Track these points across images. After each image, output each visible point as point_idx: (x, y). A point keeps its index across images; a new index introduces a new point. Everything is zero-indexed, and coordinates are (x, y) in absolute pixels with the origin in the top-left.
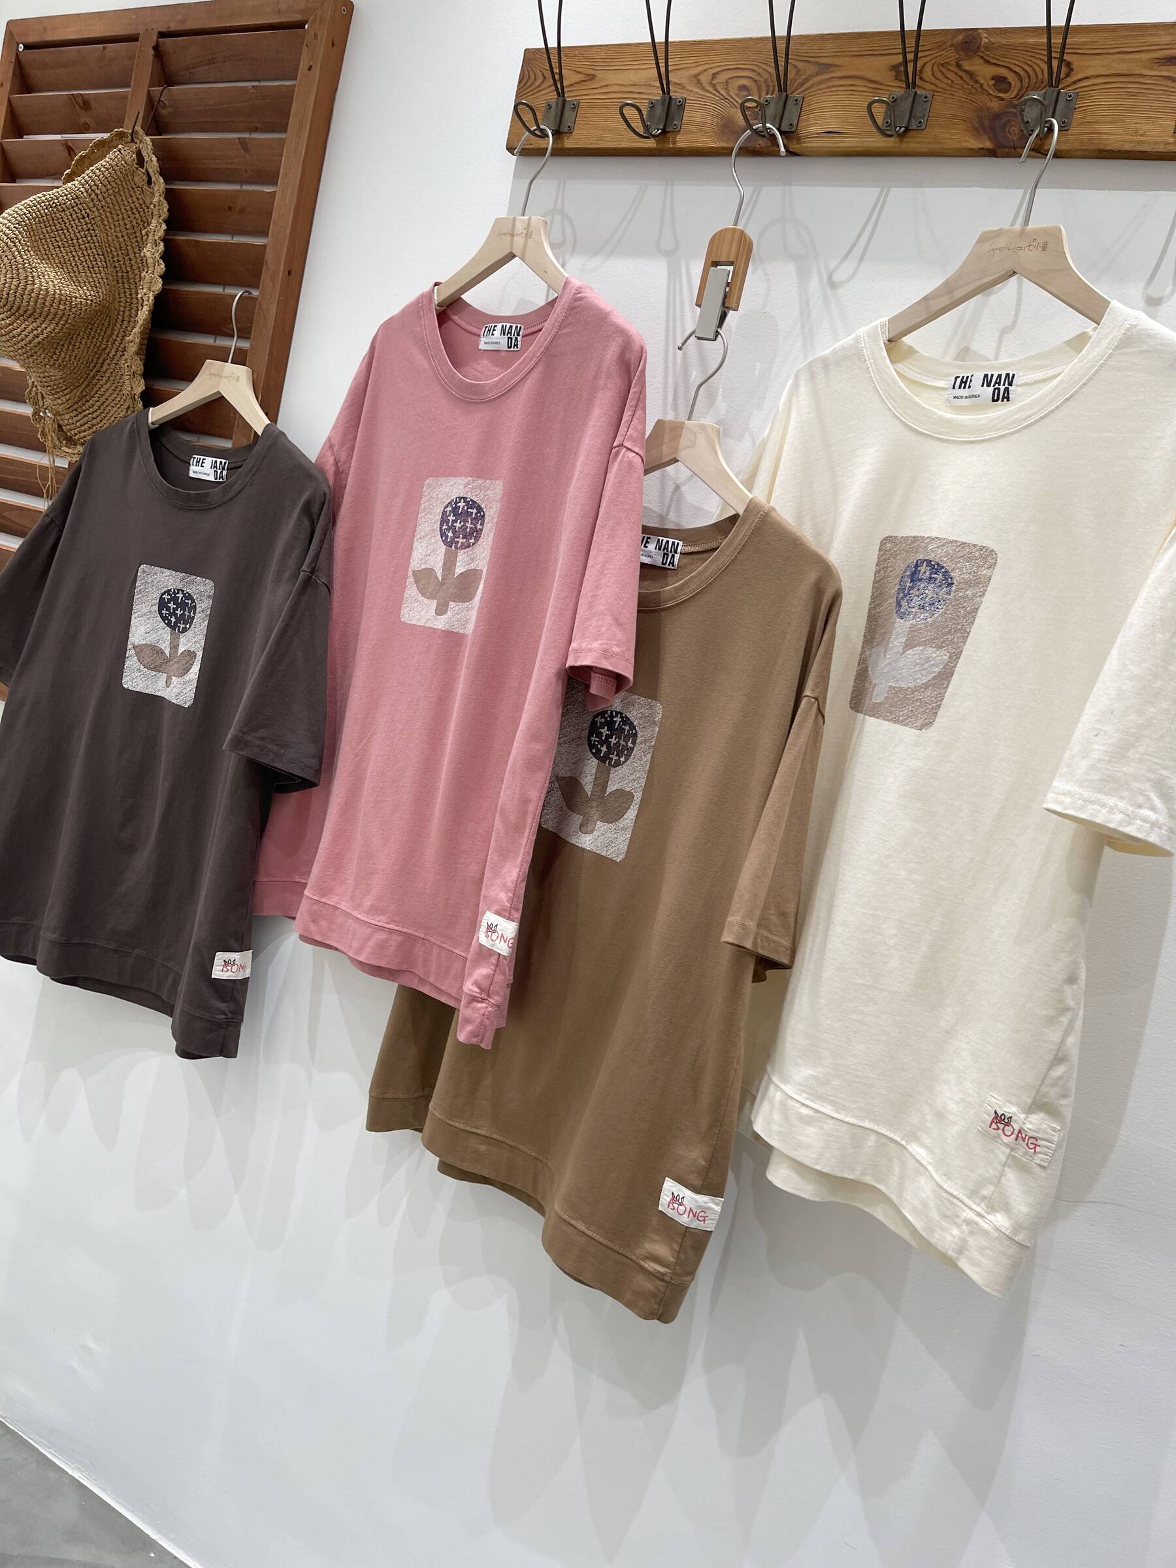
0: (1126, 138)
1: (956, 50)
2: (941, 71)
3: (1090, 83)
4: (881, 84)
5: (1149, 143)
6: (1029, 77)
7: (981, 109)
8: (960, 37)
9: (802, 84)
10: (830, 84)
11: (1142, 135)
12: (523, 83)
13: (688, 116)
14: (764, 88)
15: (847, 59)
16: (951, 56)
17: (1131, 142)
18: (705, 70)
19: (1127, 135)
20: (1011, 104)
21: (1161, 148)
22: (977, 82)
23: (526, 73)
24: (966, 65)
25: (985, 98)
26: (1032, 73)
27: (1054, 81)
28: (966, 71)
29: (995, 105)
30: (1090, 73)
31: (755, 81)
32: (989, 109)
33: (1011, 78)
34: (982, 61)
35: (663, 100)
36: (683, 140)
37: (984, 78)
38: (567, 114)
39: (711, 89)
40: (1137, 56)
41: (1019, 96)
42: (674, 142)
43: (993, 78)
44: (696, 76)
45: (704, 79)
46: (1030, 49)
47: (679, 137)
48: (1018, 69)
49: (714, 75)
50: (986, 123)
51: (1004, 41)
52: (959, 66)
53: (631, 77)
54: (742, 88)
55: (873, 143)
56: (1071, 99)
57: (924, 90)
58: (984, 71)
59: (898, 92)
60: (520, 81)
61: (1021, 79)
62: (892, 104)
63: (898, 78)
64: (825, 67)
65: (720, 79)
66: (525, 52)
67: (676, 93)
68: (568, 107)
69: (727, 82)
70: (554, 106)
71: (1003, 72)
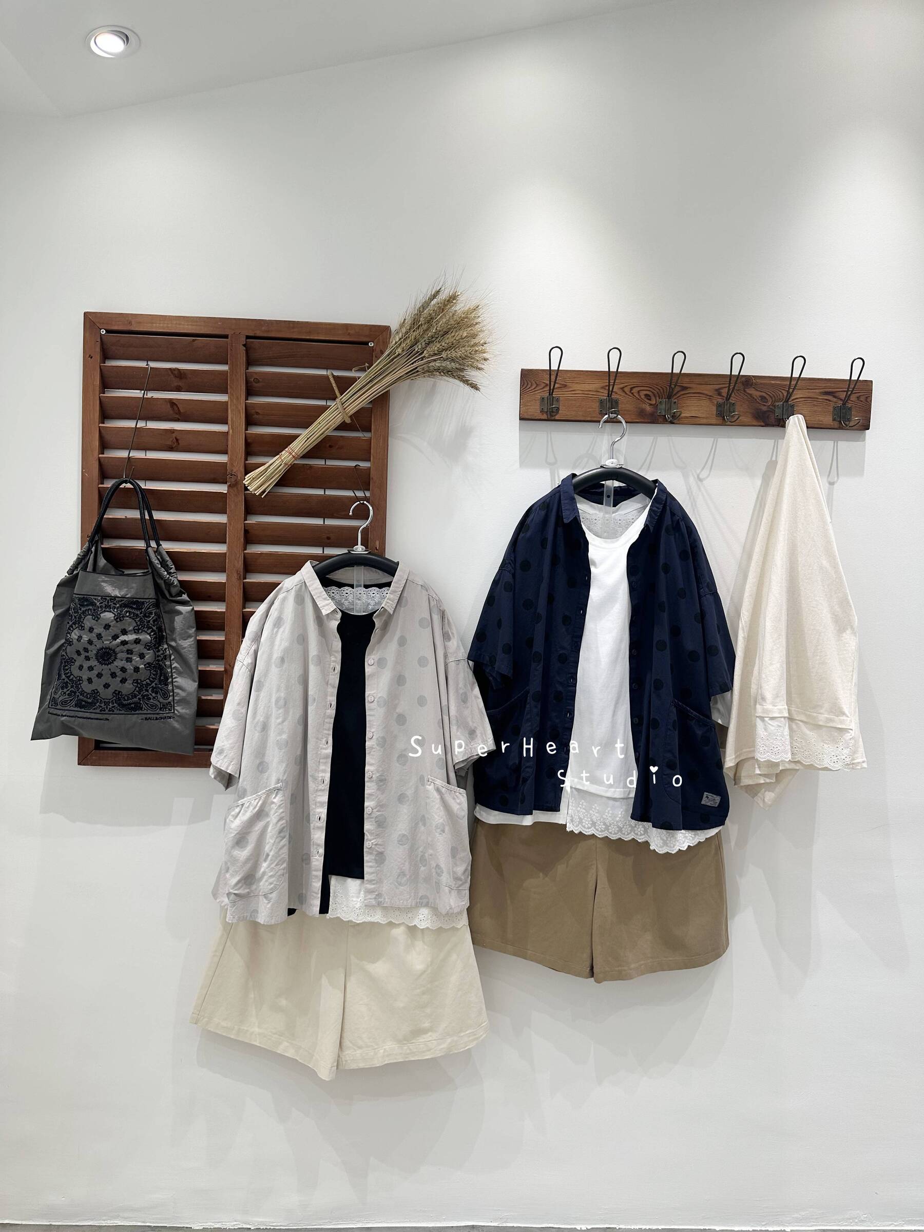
0: (816, 422)
1: (743, 384)
2: (737, 393)
3: (798, 400)
4: (713, 397)
5: (824, 424)
6: (774, 397)
7: (757, 409)
9: (675, 395)
10: (688, 395)
11: (821, 421)
12: (524, 386)
14: (657, 395)
15: (696, 385)
16: (742, 387)
17: (818, 423)
18: (626, 386)
20: (768, 407)
21: (828, 426)
22: (754, 398)
23: (525, 381)
24: (748, 391)
25: (758, 405)
26: (775, 395)
27: (787, 401)
28: (748, 393)
29: (764, 408)
30: (798, 397)
31: (653, 393)
32: (761, 409)
33: (767, 397)
34: (754, 389)
35: (609, 399)
37: (757, 397)
38: (555, 404)
39: (631, 395)
40: (814, 391)
41: (772, 405)
43: (760, 396)
44: (622, 389)
45: (627, 389)
46: (773, 385)
48: (769, 393)
49: (632, 389)
50: (758, 414)
51: (762, 382)
52: (745, 391)
53: (587, 387)
54: (646, 395)
55: (714, 421)
56: (793, 406)
57: (732, 400)
58: (756, 394)
59: (720, 401)
60: (522, 385)
61: (771, 397)
62: (719, 406)
63: (720, 394)
64: (685, 388)
65: (635, 390)
66: (522, 370)
67: (614, 396)
68: (554, 400)
69: (639, 392)
70: (546, 399)
71: (765, 395)
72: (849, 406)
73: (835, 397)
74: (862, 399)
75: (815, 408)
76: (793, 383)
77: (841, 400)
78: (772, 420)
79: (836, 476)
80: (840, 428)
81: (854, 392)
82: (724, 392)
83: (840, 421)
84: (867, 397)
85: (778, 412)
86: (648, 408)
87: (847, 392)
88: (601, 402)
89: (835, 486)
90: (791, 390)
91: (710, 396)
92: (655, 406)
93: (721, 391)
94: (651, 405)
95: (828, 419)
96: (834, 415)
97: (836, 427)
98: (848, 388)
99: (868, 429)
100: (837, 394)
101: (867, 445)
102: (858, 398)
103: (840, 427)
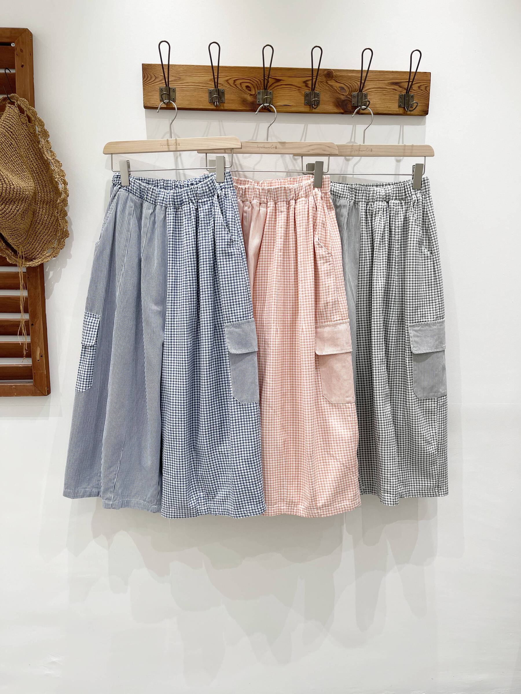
1: (325, 77)
2: (322, 85)
3: (371, 90)
4: (301, 88)
5: (392, 111)
7: (337, 98)
8: (326, 72)
9: (270, 86)
10: (281, 87)
11: (389, 108)
12: (145, 79)
13: (227, 96)
14: (256, 87)
15: (286, 78)
16: (324, 79)
17: (386, 110)
18: (230, 79)
19: (385, 108)
20: (346, 96)
21: (395, 112)
22: (334, 89)
23: (146, 74)
24: (329, 82)
25: (338, 94)
26: (351, 86)
27: (361, 91)
28: (330, 85)
29: (343, 98)
30: (369, 87)
31: (252, 84)
32: (340, 99)
33: (345, 88)
34: (335, 81)
35: (216, 90)
36: (227, 106)
37: (337, 87)
38: (171, 93)
39: (234, 86)
40: (383, 82)
41: (349, 94)
42: (223, 106)
43: (340, 87)
44: (227, 81)
45: (230, 81)
46: (350, 78)
47: (225, 105)
48: (347, 85)
50: (340, 103)
51: (341, 74)
52: (327, 83)
53: (197, 79)
54: (247, 87)
55: (302, 109)
56: (366, 96)
57: (317, 91)
58: (337, 85)
59: (308, 91)
60: (144, 77)
61: (349, 88)
62: (306, 96)
63: (307, 86)
64: (278, 81)
65: (238, 82)
66: (143, 65)
67: (220, 87)
68: (171, 90)
69: (241, 84)
70: (164, 90)
71: (342, 85)
72: (412, 94)
73: (400, 87)
74: (423, 88)
75: (384, 97)
76: (364, 75)
77: (405, 89)
78: (349, 107)
80: (405, 114)
81: (414, 83)
82: (310, 83)
83: (404, 108)
84: (426, 87)
85: (354, 101)
86: (249, 98)
87: (409, 82)
88: (211, 93)
89: (401, 163)
90: (363, 81)
91: (299, 87)
92: (255, 96)
93: (308, 82)
94: (251, 95)
95: (394, 107)
96: (400, 102)
97: (401, 113)
98: (409, 79)
99: (427, 115)
100: (402, 84)
101: (427, 129)
102: (419, 87)
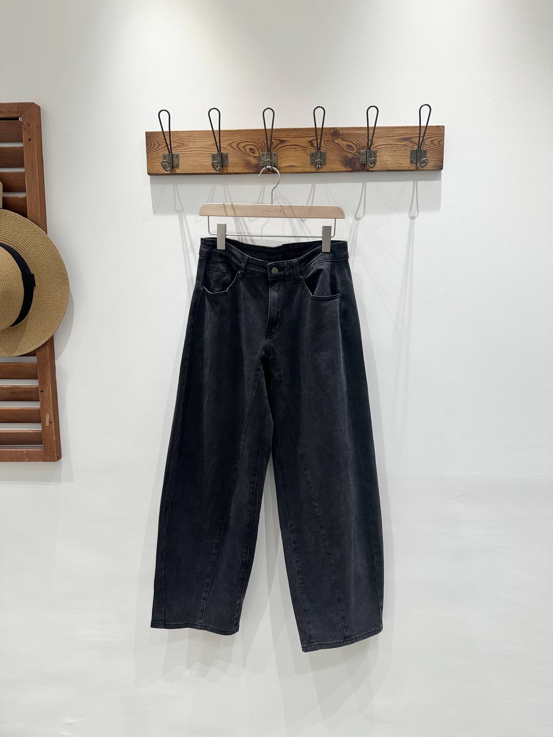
0: (395, 165)
1: (331, 135)
2: (327, 143)
3: (380, 147)
4: (306, 148)
5: (403, 167)
6: (359, 145)
7: (345, 157)
8: (332, 131)
9: (275, 147)
10: (286, 148)
11: (400, 164)
13: (231, 160)
14: (260, 149)
15: (291, 138)
16: (331, 138)
17: (397, 167)
19: (395, 164)
20: (354, 154)
21: (408, 169)
22: (341, 147)
23: (149, 142)
24: (336, 141)
25: (345, 153)
27: (369, 148)
28: (336, 143)
29: (350, 155)
30: (379, 144)
31: (256, 147)
32: (348, 157)
33: (353, 145)
34: (341, 140)
35: (219, 154)
36: (230, 169)
37: (344, 146)
39: (237, 149)
40: (393, 138)
41: (357, 152)
42: (227, 170)
43: (346, 146)
46: (358, 135)
47: (228, 168)
48: (355, 142)
50: (348, 162)
51: (348, 132)
52: (333, 141)
53: (200, 144)
54: (251, 149)
55: (308, 170)
56: (375, 153)
57: (323, 150)
58: (344, 143)
59: (314, 151)
60: (147, 146)
61: (357, 146)
62: (312, 155)
63: (312, 145)
64: (283, 142)
65: (242, 145)
66: (147, 133)
67: (223, 151)
68: (174, 157)
69: (244, 147)
70: (167, 156)
71: (350, 143)
72: (424, 149)
73: (411, 142)
74: (436, 142)
75: (394, 153)
76: (371, 132)
77: (417, 144)
78: (358, 165)
79: (417, 211)
81: (425, 138)
82: (315, 142)
83: (416, 163)
84: (439, 141)
85: (363, 159)
86: (254, 161)
87: (420, 137)
88: (214, 157)
89: (416, 219)
90: (370, 138)
91: (304, 147)
92: (259, 158)
93: (313, 142)
94: (255, 157)
95: (406, 163)
96: (411, 158)
97: (414, 168)
98: (420, 134)
99: (442, 169)
100: (414, 139)
101: (442, 183)
102: (431, 142)
103: (417, 169)
